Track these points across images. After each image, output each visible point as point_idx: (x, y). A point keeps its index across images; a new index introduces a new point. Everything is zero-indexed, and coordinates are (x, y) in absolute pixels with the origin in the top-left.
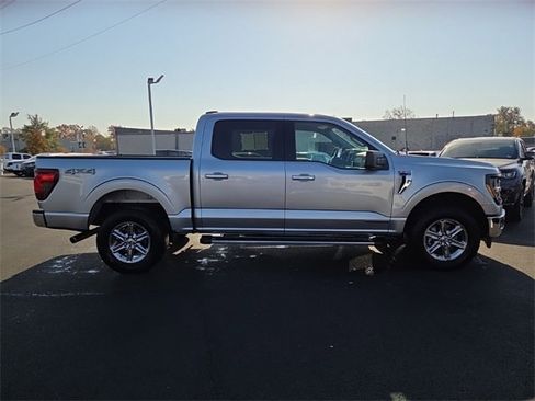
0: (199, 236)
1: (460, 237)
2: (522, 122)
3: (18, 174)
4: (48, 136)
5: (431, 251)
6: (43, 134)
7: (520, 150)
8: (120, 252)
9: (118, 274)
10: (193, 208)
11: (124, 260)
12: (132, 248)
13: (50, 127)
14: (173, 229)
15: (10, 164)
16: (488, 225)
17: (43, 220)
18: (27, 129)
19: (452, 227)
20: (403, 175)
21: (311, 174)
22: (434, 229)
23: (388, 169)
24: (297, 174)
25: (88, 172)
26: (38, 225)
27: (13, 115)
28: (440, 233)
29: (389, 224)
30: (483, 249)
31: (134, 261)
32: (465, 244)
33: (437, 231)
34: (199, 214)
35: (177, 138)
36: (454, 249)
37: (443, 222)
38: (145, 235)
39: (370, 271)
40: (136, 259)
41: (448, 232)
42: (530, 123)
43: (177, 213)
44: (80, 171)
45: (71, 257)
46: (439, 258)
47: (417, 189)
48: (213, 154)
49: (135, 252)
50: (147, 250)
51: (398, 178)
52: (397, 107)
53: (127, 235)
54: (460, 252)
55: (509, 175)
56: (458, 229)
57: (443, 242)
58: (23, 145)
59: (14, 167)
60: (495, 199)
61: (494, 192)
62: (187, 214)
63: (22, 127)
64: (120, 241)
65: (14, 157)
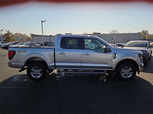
0: (57, 70)
1: (131, 71)
2: (149, 34)
3: (4, 48)
4: (12, 36)
5: (122, 75)
6: (11, 36)
7: (148, 44)
8: (33, 75)
9: (33, 81)
10: (55, 62)
11: (35, 77)
12: (37, 73)
13: (13, 34)
14: (49, 68)
15: (1, 45)
16: (139, 68)
17: (11, 65)
18: (6, 34)
19: (128, 68)
20: (115, 54)
21: (89, 53)
22: (123, 69)
23: (111, 52)
24: (85, 53)
25: (24, 52)
26: (9, 67)
27: (2, 30)
28: (125, 70)
29: (111, 68)
30: (137, 74)
31: (37, 77)
32: (132, 73)
33: (124, 69)
34: (57, 64)
35: (50, 38)
36: (129, 75)
37: (126, 67)
38: (41, 70)
39: (105, 80)
40: (38, 77)
41: (127, 70)
42: (151, 35)
43: (50, 64)
44: (22, 51)
45: (19, 75)
46: (125, 77)
47: (119, 58)
48: (61, 47)
49: (38, 75)
50: (41, 74)
51: (114, 55)
52: (114, 30)
53: (35, 70)
54: (131, 75)
55: (145, 52)
56: (130, 69)
57: (126, 73)
58: (5, 39)
59: (2, 46)
60: (141, 61)
61: (141, 59)
62: (53, 64)
63: (4, 34)
64: (33, 72)
65: (2, 43)
